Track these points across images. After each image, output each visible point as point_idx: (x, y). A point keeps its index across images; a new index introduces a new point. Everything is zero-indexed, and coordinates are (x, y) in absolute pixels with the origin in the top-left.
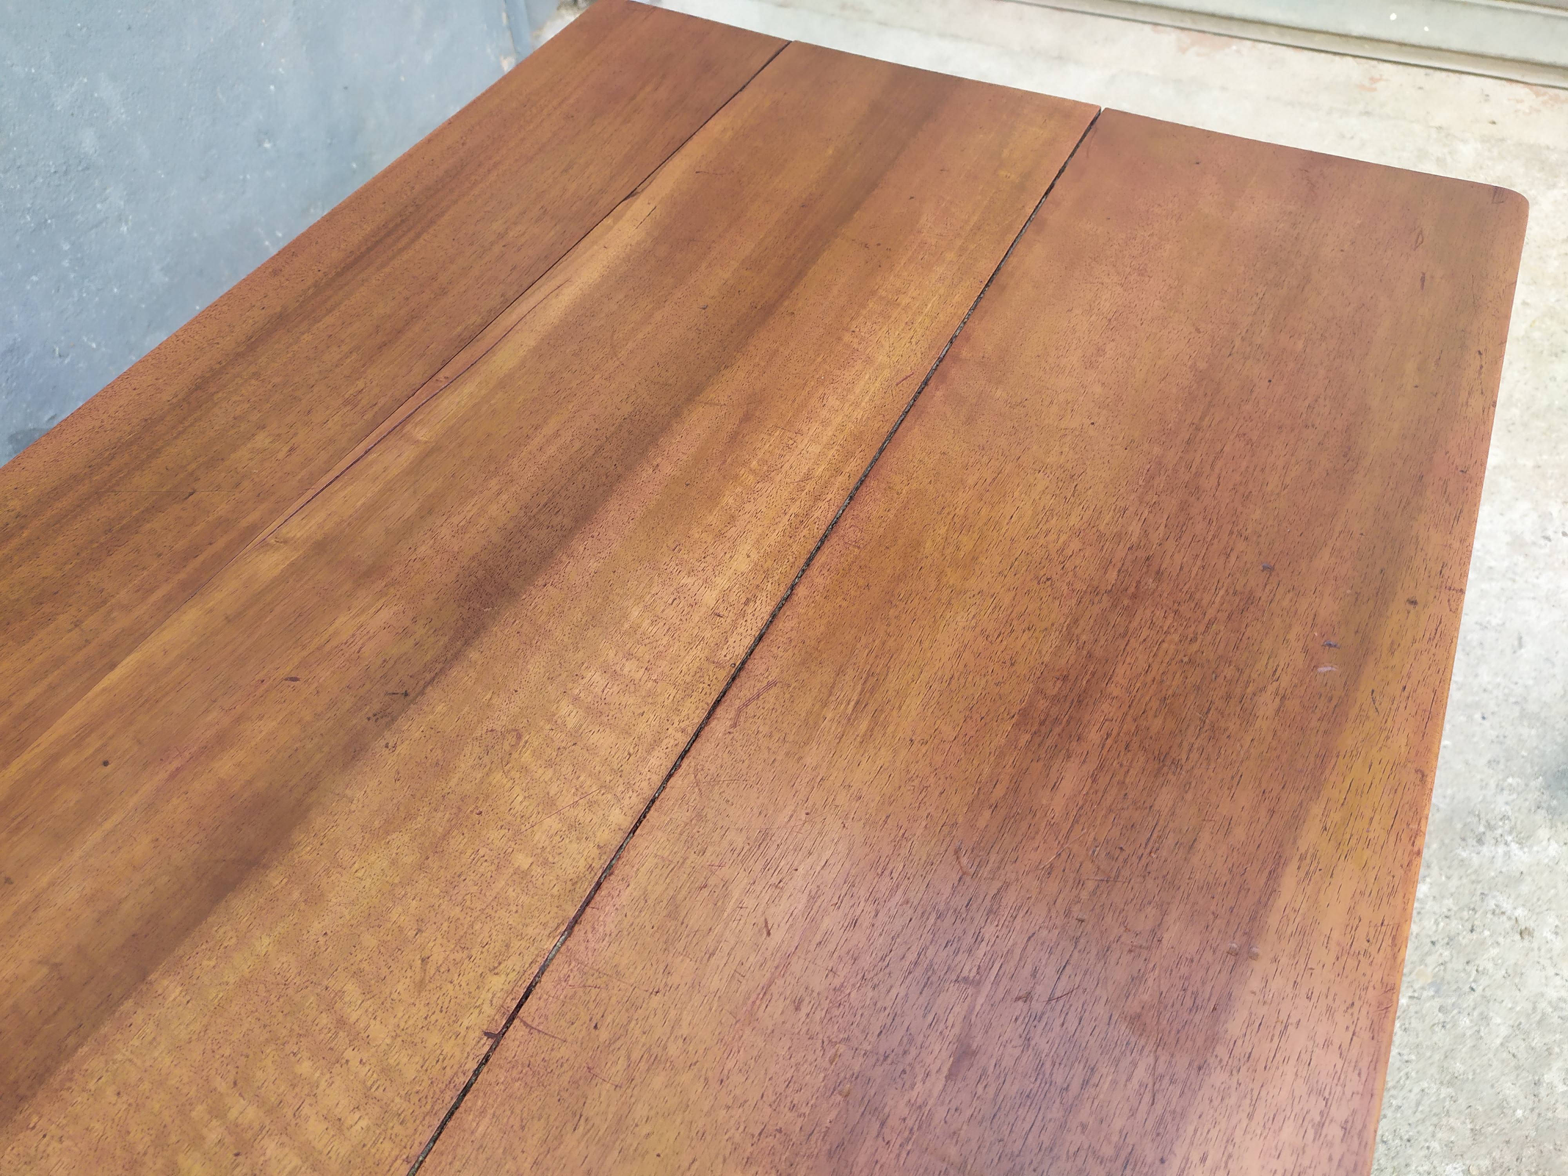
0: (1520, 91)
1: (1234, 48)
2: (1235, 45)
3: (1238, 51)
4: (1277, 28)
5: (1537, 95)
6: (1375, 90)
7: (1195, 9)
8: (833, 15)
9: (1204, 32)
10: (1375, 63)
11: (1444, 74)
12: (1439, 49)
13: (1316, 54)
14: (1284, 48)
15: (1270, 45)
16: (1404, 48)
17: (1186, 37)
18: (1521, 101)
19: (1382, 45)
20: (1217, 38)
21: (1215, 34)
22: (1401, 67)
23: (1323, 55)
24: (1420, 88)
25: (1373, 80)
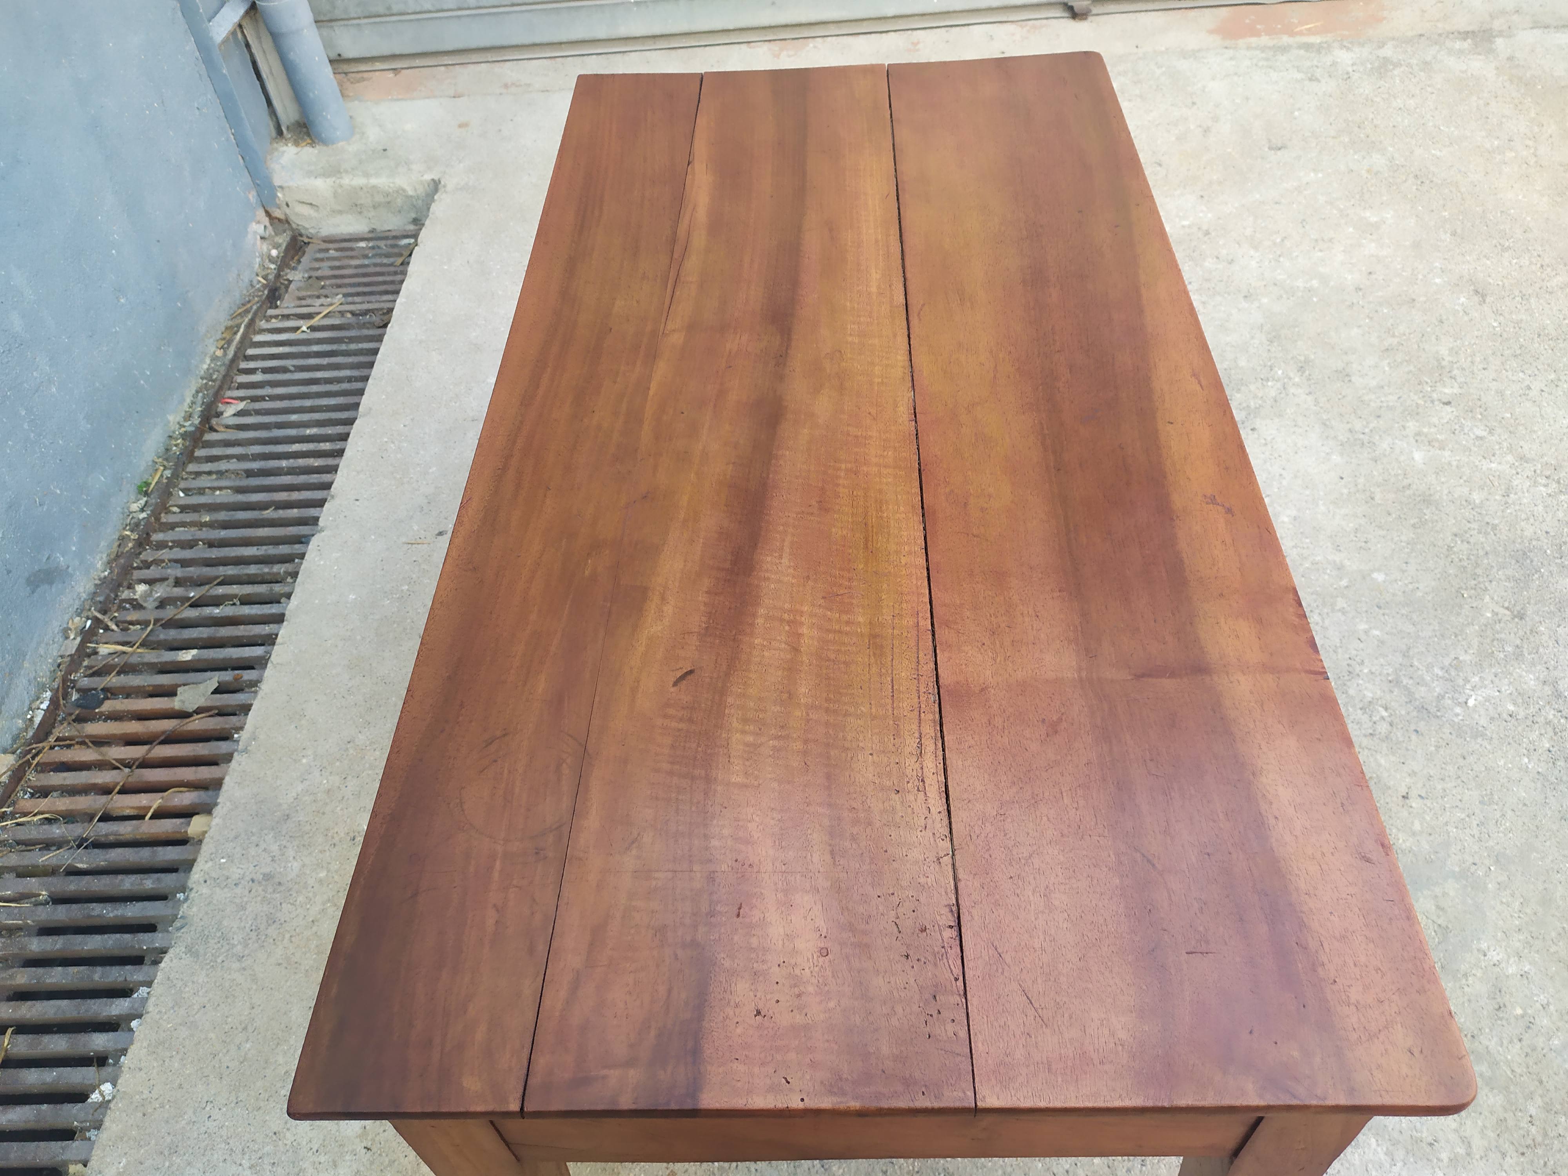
0: (1010, 27)
1: (811, 45)
2: (811, 44)
3: (815, 47)
4: (835, 25)
5: (1021, 26)
6: (918, 50)
7: (773, 24)
8: (501, 94)
9: (785, 39)
10: (910, 32)
11: (958, 28)
12: (948, 13)
13: (868, 36)
14: (845, 37)
15: (834, 38)
16: (924, 17)
17: (775, 46)
18: (1013, 34)
19: (910, 19)
20: (796, 41)
21: (793, 39)
22: (928, 31)
23: (873, 35)
24: (947, 42)
25: (915, 44)
